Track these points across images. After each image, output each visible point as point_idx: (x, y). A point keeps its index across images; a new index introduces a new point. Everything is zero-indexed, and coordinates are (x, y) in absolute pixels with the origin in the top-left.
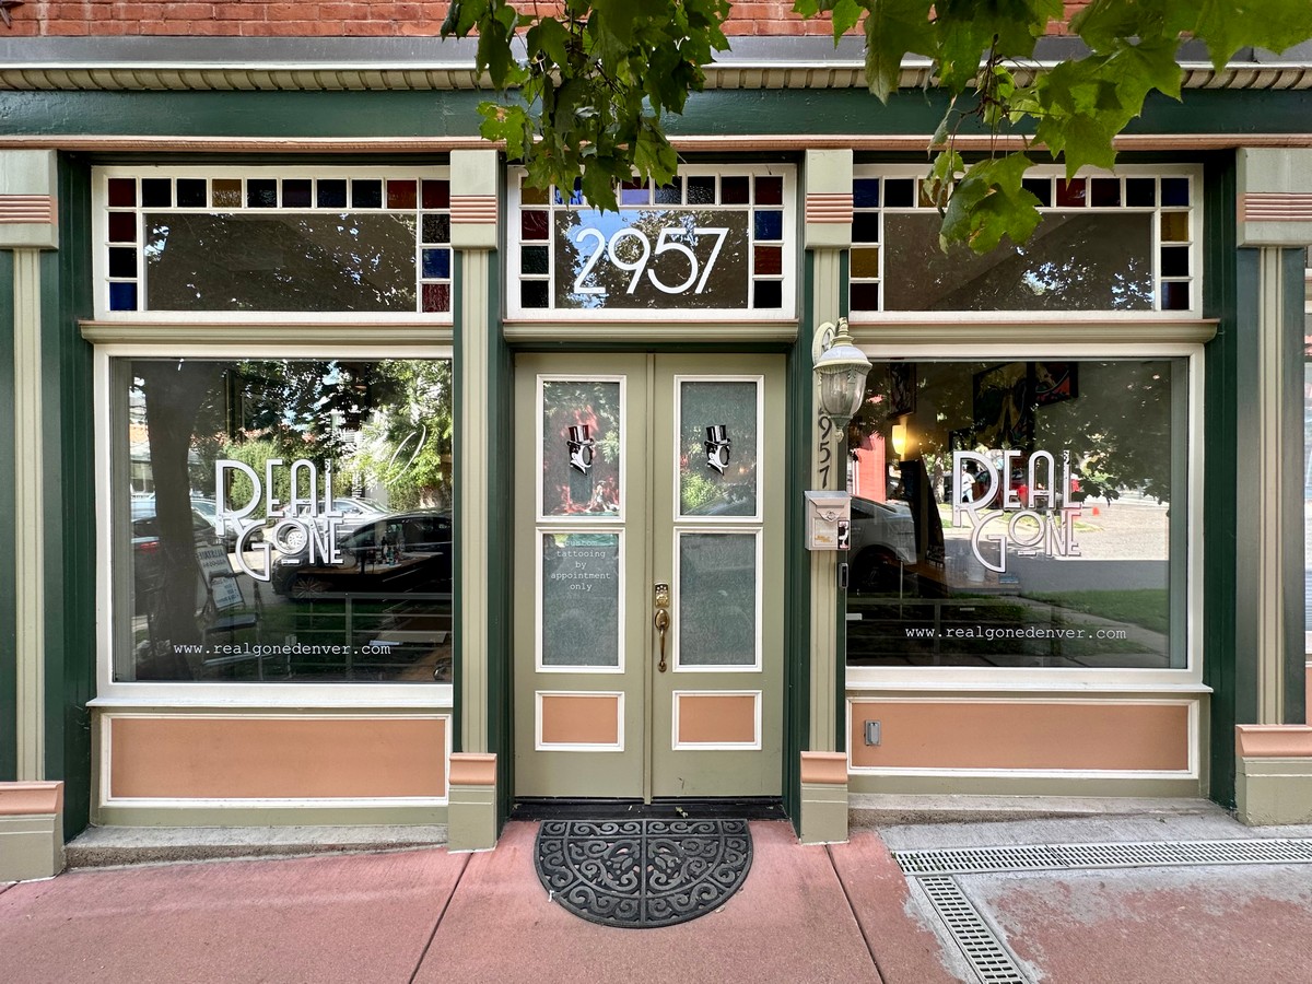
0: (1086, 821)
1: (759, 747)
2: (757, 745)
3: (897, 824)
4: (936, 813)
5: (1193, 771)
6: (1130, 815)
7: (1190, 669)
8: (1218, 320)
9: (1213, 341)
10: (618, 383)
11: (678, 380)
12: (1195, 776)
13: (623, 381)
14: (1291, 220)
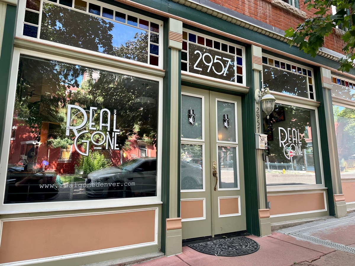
0: (313, 222)
1: (240, 215)
2: (240, 214)
3: (279, 229)
4: (286, 225)
5: (326, 209)
6: (320, 220)
7: (323, 184)
8: (320, 102)
9: (319, 107)
10: (202, 98)
11: (217, 99)
12: (327, 210)
13: (203, 98)
14: (329, 84)
